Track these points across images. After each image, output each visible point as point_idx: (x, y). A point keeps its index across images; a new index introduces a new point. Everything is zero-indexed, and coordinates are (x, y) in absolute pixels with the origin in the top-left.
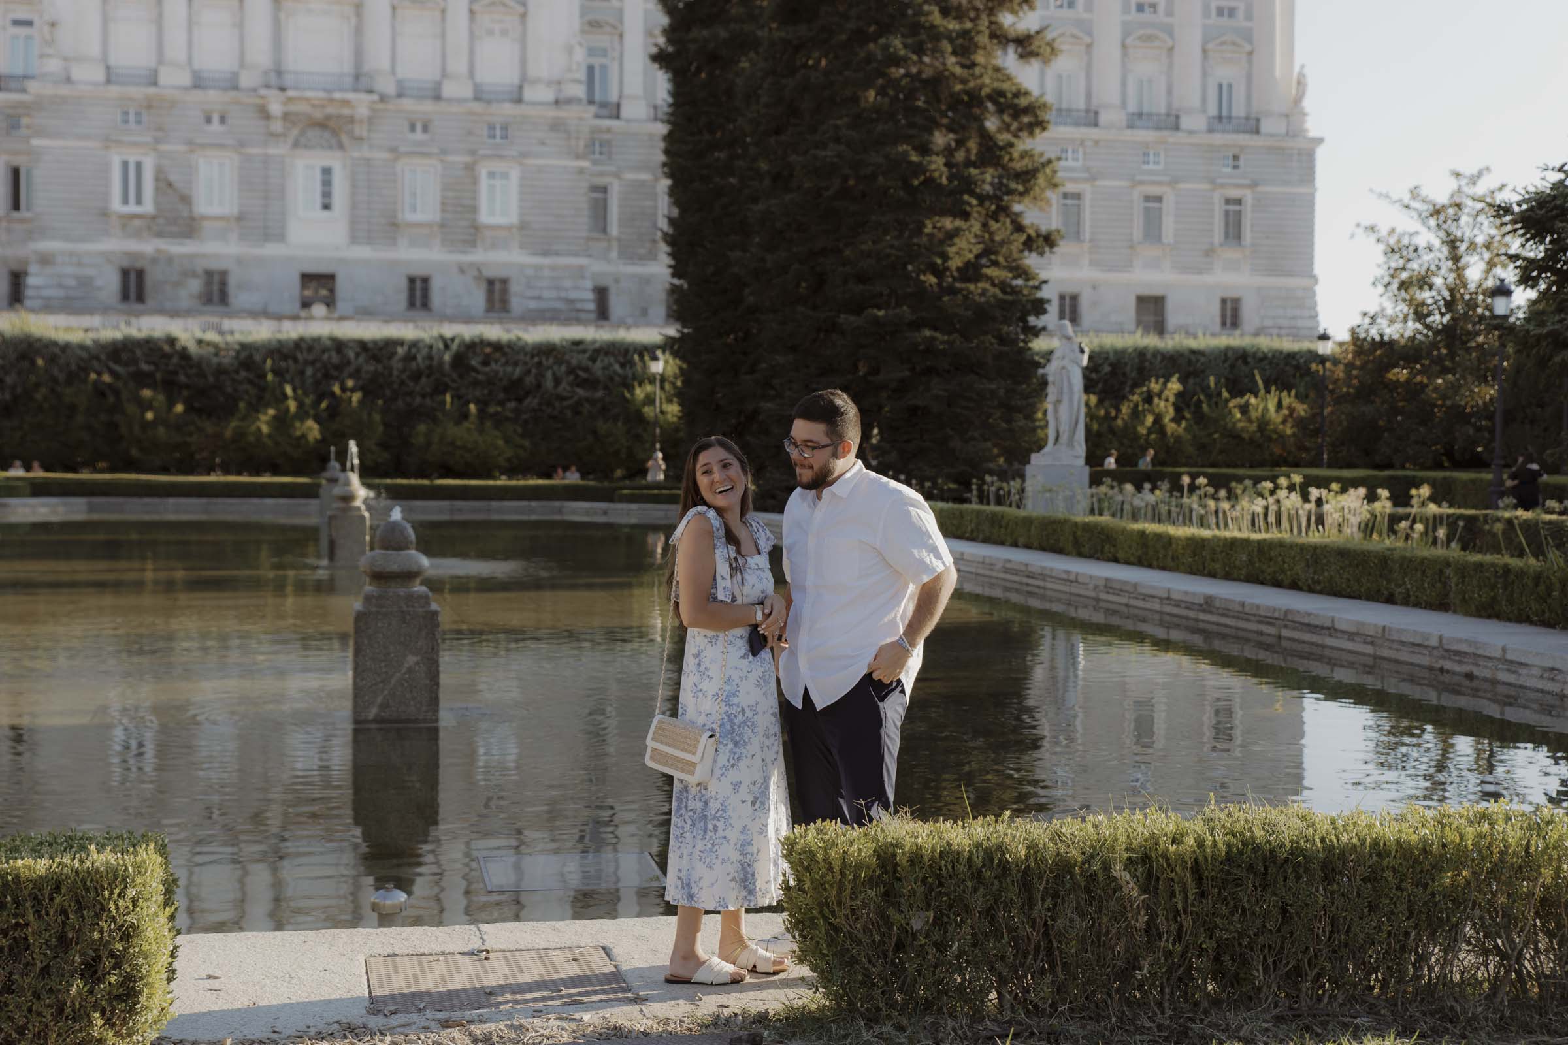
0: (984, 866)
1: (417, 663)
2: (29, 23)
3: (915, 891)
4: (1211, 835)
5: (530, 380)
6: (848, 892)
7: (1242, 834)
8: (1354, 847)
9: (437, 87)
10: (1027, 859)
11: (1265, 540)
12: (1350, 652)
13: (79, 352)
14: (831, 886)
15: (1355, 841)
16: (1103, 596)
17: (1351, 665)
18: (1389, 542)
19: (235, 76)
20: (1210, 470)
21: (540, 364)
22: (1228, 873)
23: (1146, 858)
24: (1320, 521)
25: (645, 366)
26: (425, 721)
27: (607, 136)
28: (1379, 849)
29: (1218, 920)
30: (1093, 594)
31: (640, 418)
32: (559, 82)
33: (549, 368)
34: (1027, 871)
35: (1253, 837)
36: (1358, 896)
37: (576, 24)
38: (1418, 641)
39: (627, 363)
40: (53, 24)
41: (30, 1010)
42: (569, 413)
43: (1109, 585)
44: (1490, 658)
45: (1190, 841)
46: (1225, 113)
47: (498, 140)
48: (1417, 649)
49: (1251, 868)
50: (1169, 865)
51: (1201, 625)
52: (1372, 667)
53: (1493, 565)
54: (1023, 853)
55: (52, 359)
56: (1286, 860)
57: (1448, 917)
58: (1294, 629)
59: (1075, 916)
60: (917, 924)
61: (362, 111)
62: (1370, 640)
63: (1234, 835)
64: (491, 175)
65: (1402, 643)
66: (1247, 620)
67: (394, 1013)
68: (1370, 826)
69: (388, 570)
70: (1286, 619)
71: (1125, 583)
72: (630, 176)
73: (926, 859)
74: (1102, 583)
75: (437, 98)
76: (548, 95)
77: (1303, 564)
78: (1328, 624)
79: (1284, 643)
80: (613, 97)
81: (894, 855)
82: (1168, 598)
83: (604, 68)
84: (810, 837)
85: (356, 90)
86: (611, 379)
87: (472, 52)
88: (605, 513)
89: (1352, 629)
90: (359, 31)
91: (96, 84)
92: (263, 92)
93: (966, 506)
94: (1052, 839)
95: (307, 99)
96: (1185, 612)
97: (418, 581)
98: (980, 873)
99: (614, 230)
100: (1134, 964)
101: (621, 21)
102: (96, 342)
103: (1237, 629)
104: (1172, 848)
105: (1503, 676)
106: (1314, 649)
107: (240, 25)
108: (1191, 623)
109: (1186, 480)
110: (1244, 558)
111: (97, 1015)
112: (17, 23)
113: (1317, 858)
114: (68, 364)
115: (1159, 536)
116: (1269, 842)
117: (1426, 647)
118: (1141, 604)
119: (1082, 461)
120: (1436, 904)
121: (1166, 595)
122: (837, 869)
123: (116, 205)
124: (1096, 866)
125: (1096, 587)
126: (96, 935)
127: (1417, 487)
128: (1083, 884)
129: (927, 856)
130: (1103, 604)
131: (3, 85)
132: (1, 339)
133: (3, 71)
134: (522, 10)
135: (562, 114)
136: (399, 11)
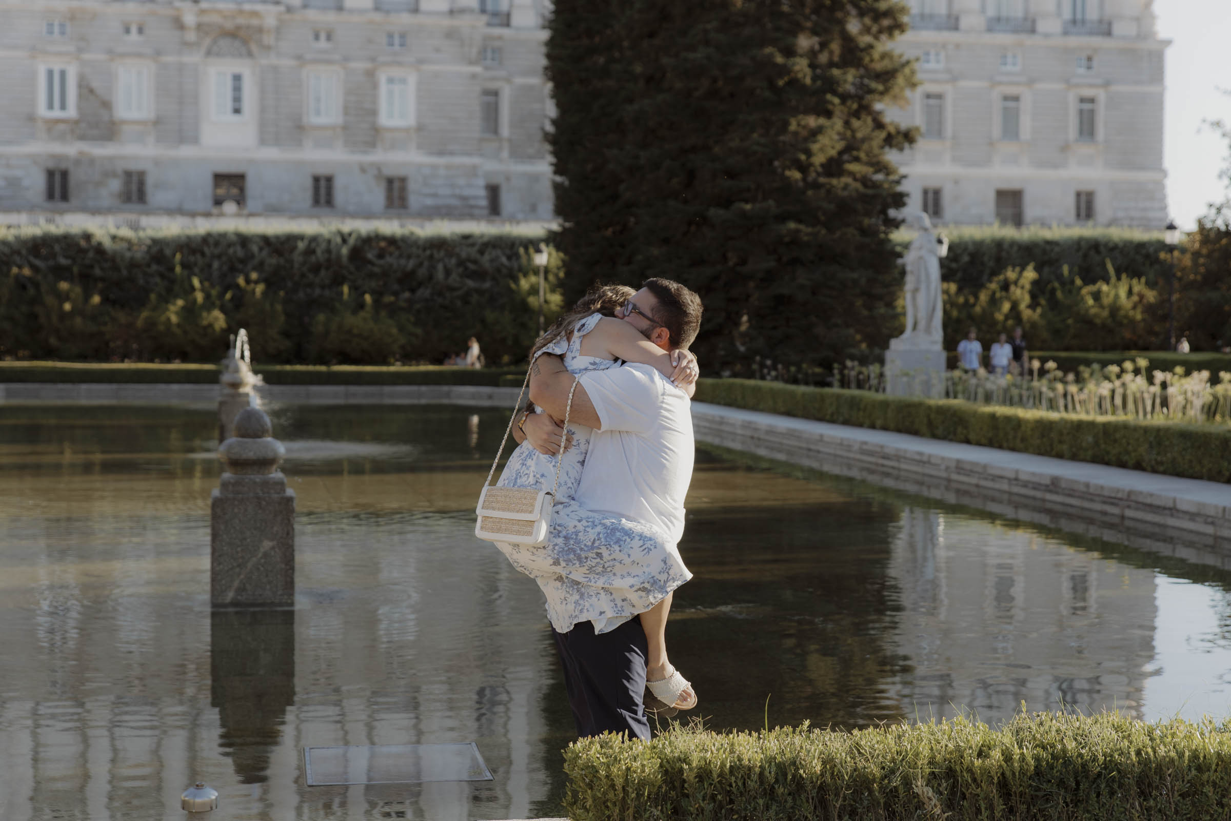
0: (777, 781)
1: (273, 548)
3: (703, 810)
4: (1020, 747)
5: (422, 272)
6: (631, 811)
7: (1053, 746)
8: (1172, 760)
10: (822, 775)
12: (1191, 531)
13: (2, 247)
14: (615, 804)
15: (1173, 754)
16: (954, 477)
17: (1190, 544)
20: (1063, 354)
21: (431, 257)
22: (1038, 789)
23: (950, 773)
24: (1165, 403)
25: (530, 259)
26: (281, 604)
27: (498, 44)
28: (1199, 763)
31: (524, 307)
33: (440, 260)
34: (823, 788)
35: (1064, 750)
36: (1177, 812)
39: (513, 255)
42: (459, 303)
43: (960, 466)
45: (996, 754)
46: (1079, 16)
47: (397, 47)
49: (1061, 783)
50: (974, 780)
51: (1048, 505)
52: (1213, 547)
54: (818, 769)
56: (1099, 775)
58: (1137, 509)
61: (270, 22)
62: (1210, 520)
63: (1044, 748)
64: (391, 81)
66: (1092, 500)
68: (1189, 737)
69: (244, 456)
70: (1130, 499)
71: (976, 464)
72: (519, 81)
73: (715, 776)
74: (953, 465)
75: (340, 9)
76: (443, 5)
77: (1147, 446)
78: (1170, 504)
79: (1128, 523)
80: (504, 7)
81: (681, 770)
82: (1016, 479)
84: (592, 752)
85: (264, 2)
86: (499, 271)
88: (490, 397)
89: (1193, 509)
92: (178, 4)
93: (827, 390)
94: (851, 752)
95: (219, 12)
96: (1031, 493)
97: (275, 467)
98: (772, 789)
99: (505, 130)
102: (17, 238)
103: (1083, 509)
104: (978, 763)
106: (1157, 530)
109: (1036, 364)
110: (1090, 439)
113: (1132, 772)
115: (1008, 419)
116: (1080, 755)
118: (989, 484)
119: (939, 346)
121: (1012, 475)
122: (619, 787)
123: (42, 110)
124: (896, 782)
125: (947, 468)
128: (882, 801)
129: (716, 771)
130: (954, 485)
135: (457, 23)
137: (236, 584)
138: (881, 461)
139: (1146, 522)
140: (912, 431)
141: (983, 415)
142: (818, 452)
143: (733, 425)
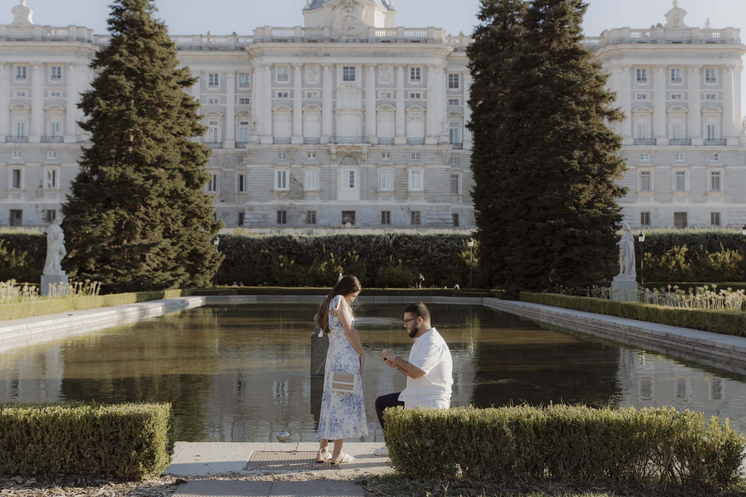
0: (453, 423)
2: (246, 123)
3: (427, 432)
5: (422, 250)
6: (401, 431)
7: (555, 415)
8: (598, 422)
9: (393, 140)
10: (469, 422)
11: (694, 311)
12: (721, 356)
13: (257, 242)
14: (396, 429)
15: (599, 419)
16: (628, 333)
19: (319, 139)
20: (679, 283)
21: (426, 243)
22: (548, 430)
23: (517, 423)
24: (724, 303)
25: (466, 244)
27: (458, 156)
29: (544, 447)
30: (624, 332)
31: (465, 264)
32: (439, 136)
33: (430, 245)
34: (470, 426)
36: (600, 440)
37: (445, 114)
39: (460, 243)
40: (255, 123)
41: (120, 461)
42: (437, 263)
45: (533, 418)
46: (711, 137)
47: (416, 159)
49: (556, 428)
51: (664, 345)
54: (468, 419)
55: (248, 245)
57: (637, 450)
58: (699, 347)
59: (489, 444)
60: (428, 444)
61: (365, 150)
63: (552, 416)
64: (413, 172)
65: (741, 353)
66: (681, 343)
67: (252, 470)
70: (697, 342)
71: (636, 328)
73: (431, 420)
74: (627, 328)
75: (393, 144)
76: (435, 141)
78: (712, 345)
79: (696, 353)
80: (460, 141)
81: (420, 418)
82: (652, 334)
83: (456, 130)
85: (362, 143)
86: (454, 249)
87: (406, 127)
89: (721, 347)
90: (364, 120)
91: (269, 144)
92: (329, 144)
93: (585, 298)
94: (481, 416)
95: (345, 147)
96: (658, 340)
98: (452, 426)
99: (460, 192)
100: (511, 463)
101: (463, 113)
102: (264, 238)
103: (678, 346)
104: (526, 420)
106: (707, 355)
107: (321, 121)
108: (660, 344)
109: (669, 287)
110: (686, 318)
111: (141, 463)
112: (242, 123)
113: (583, 425)
114: (254, 246)
115: (653, 309)
116: (564, 418)
118: (642, 336)
119: (634, 280)
120: (632, 445)
121: (651, 333)
123: (276, 188)
124: (496, 425)
125: (625, 330)
126: (140, 436)
128: (491, 432)
131: (237, 146)
132: (230, 238)
133: (237, 141)
134: (425, 110)
135: (440, 148)
136: (379, 113)
137: (320, 368)
138: (599, 327)
139: (703, 352)
140: (616, 315)
141: (643, 308)
142: (575, 323)
143: (543, 312)
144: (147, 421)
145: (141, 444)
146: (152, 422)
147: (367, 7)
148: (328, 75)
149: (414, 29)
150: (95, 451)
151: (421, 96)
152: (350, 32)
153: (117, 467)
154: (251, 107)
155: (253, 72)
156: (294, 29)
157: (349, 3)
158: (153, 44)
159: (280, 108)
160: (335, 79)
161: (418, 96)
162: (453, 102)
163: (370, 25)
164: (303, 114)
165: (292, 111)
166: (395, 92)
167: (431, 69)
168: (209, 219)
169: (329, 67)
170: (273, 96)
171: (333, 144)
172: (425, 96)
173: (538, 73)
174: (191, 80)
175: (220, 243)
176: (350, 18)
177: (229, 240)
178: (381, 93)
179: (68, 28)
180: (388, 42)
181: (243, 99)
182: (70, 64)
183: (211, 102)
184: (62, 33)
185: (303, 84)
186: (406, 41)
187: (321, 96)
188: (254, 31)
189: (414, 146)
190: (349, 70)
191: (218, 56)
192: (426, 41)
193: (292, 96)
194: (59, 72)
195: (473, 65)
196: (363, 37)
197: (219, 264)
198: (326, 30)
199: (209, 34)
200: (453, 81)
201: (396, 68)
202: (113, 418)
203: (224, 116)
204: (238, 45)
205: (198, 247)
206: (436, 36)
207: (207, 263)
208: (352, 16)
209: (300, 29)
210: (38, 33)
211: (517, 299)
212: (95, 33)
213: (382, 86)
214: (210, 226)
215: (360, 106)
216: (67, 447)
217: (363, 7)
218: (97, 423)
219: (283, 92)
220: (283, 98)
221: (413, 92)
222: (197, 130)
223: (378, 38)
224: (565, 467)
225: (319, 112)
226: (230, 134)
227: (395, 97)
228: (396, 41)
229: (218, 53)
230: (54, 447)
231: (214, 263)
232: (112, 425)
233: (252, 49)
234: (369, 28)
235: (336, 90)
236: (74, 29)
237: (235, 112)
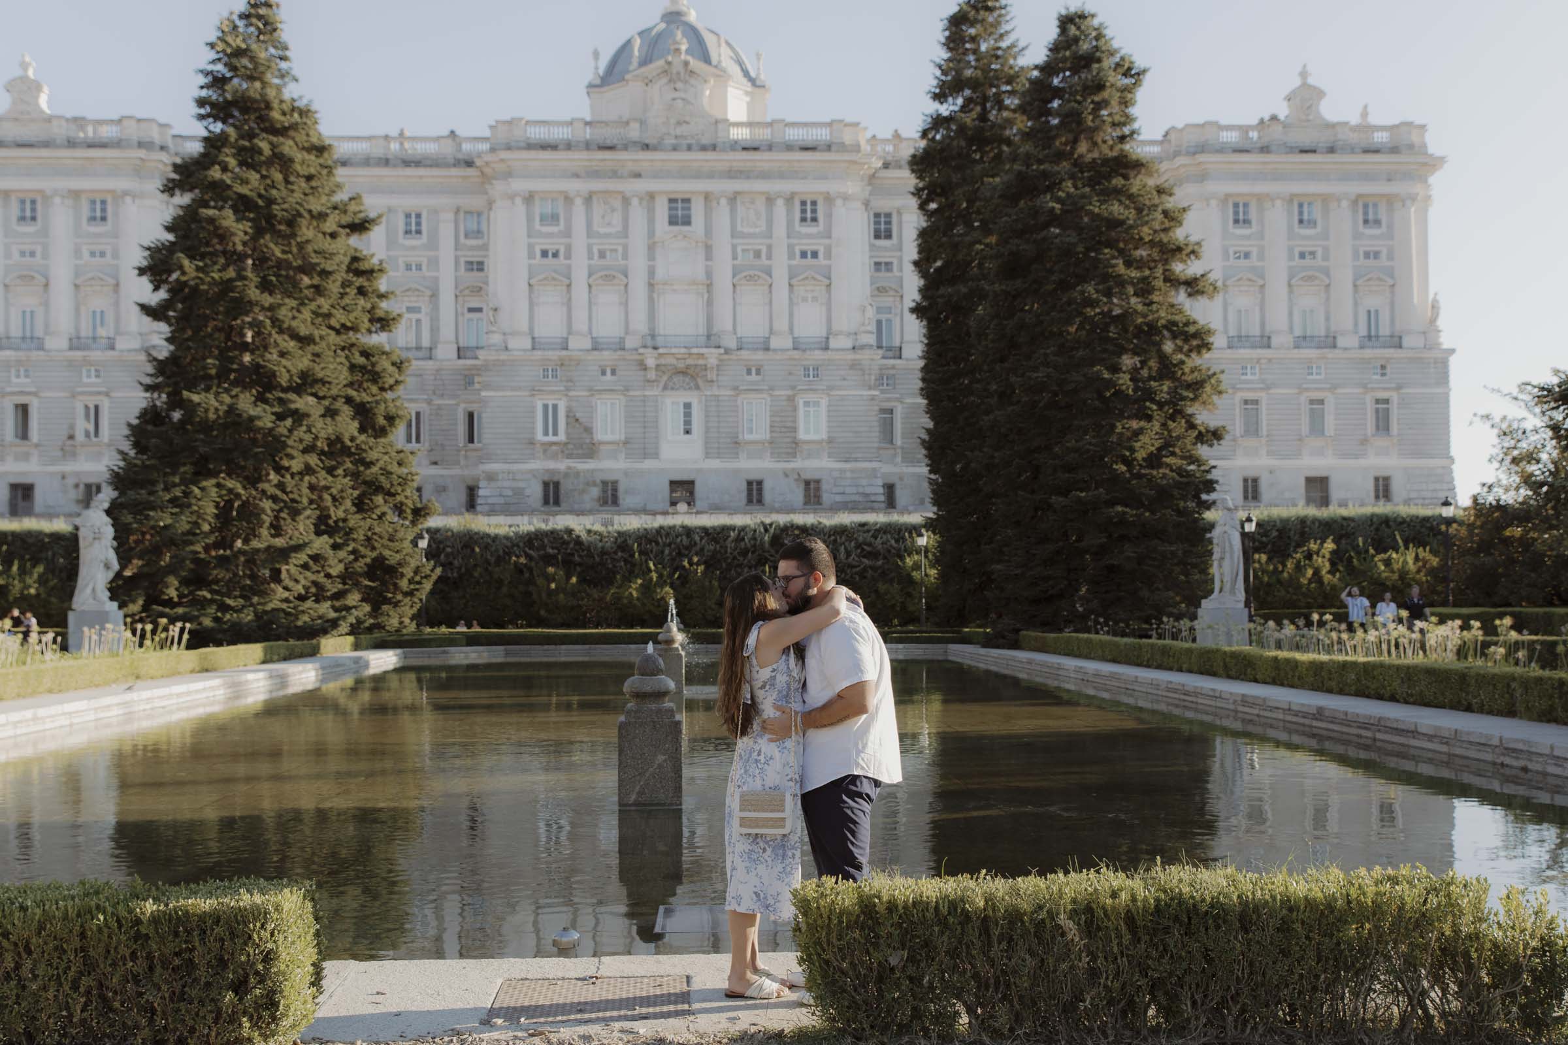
0: (949, 913)
1: (665, 761)
2: (480, 310)
3: (891, 934)
6: (835, 934)
8: (1267, 902)
9: (767, 340)
10: (984, 909)
12: (1431, 750)
13: (504, 541)
14: (822, 929)
15: (1267, 897)
16: (1240, 708)
17: (1430, 761)
18: (1480, 662)
19: (622, 340)
20: (1335, 610)
21: (835, 541)
22: (1158, 923)
23: (1089, 909)
24: (1423, 647)
25: (913, 542)
26: (671, 804)
27: (892, 372)
28: (1289, 905)
29: (1150, 962)
31: (910, 581)
32: (856, 334)
34: (986, 919)
35: (1181, 894)
36: (1271, 943)
37: (868, 292)
38: (1483, 741)
39: (900, 539)
40: (496, 310)
41: (197, 1014)
42: (857, 578)
43: (1245, 700)
44: (1541, 755)
45: (1125, 896)
46: (1373, 333)
47: (811, 378)
48: (1481, 748)
49: (1176, 919)
52: (1447, 763)
53: (1550, 678)
54: (982, 904)
55: (486, 547)
56: (1207, 913)
57: (1353, 963)
59: (1027, 957)
60: (894, 961)
61: (713, 361)
62: (1444, 741)
63: (1165, 891)
64: (807, 404)
69: (644, 690)
72: (906, 400)
73: (900, 908)
75: (767, 349)
76: (848, 343)
77: (1399, 681)
80: (897, 343)
81: (875, 904)
82: (1289, 709)
83: (889, 321)
85: (707, 346)
86: (889, 551)
87: (791, 315)
89: (1432, 732)
90: (710, 303)
91: (525, 350)
92: (641, 351)
94: (1009, 893)
95: (673, 355)
96: (1301, 720)
97: (665, 698)
98: (945, 919)
99: (898, 441)
100: (1078, 997)
101: (902, 287)
102: (516, 534)
103: (1342, 733)
105: (1551, 769)
106: (1402, 750)
107: (625, 304)
108: (1307, 729)
109: (1315, 617)
111: (245, 1019)
112: (471, 310)
113: (1234, 911)
114: (497, 550)
115: (1289, 662)
116: (1193, 897)
117: (1490, 746)
118: (1268, 714)
119: (1242, 605)
120: (1341, 952)
121: (1287, 707)
122: (825, 916)
123: (540, 436)
124: (1043, 915)
125: (1235, 701)
126: (243, 958)
127: (1501, 619)
128: (1032, 930)
129: (900, 903)
130: (1240, 715)
131: (462, 354)
132: (449, 534)
133: (461, 345)
134: (827, 282)
135: (858, 357)
136: (738, 288)
137: (637, 788)
138: (1182, 697)
139: (1394, 743)
140: (1213, 673)
142: (1135, 690)
144: (258, 925)
145: (246, 976)
146: (270, 926)
147: (712, 81)
148: (638, 215)
149: (805, 125)
150: (141, 994)
151: (821, 255)
152: (679, 131)
153: (192, 1030)
154: (487, 277)
155: (490, 209)
156: (570, 123)
157: (678, 73)
158: (288, 147)
159: (545, 279)
160: (651, 221)
161: (815, 255)
162: (883, 267)
163: (720, 116)
164: (590, 292)
165: (569, 286)
166: (770, 247)
167: (839, 202)
168: (406, 497)
169: (641, 199)
170: (531, 256)
171: (650, 350)
172: (828, 255)
173: (1051, 204)
174: (367, 221)
175: (429, 545)
176: (679, 103)
177: (447, 538)
178: (743, 250)
179: (120, 121)
180: (755, 149)
181: (471, 263)
182: (126, 193)
183: (408, 267)
184: (107, 132)
185: (590, 233)
186: (789, 147)
187: (625, 256)
188: (491, 127)
189: (808, 352)
190: (680, 205)
191: (421, 177)
192: (829, 147)
193: (568, 256)
194: (104, 210)
195: (923, 189)
196: (705, 140)
197: (428, 586)
198: (635, 126)
199: (401, 134)
200: (883, 227)
201: (770, 200)
202: (178, 918)
203: (434, 296)
204: (460, 156)
205: (386, 553)
206: (848, 138)
207: (404, 584)
208: (683, 99)
209: (581, 125)
210: (60, 131)
211: (1015, 645)
212: (175, 132)
213: (743, 236)
214: (409, 511)
215: (701, 275)
216: (75, 987)
217: (706, 81)
218: (144, 931)
219: (551, 248)
220: (550, 260)
221: (804, 248)
222: (380, 320)
223: (736, 142)
224: (1194, 1003)
225: (622, 288)
226: (447, 332)
227: (769, 257)
228: (770, 148)
229: (421, 171)
230: (45, 988)
231: (419, 583)
232: (176, 934)
233: (487, 163)
234: (717, 122)
235: (654, 243)
236: (133, 123)
237: (456, 288)
